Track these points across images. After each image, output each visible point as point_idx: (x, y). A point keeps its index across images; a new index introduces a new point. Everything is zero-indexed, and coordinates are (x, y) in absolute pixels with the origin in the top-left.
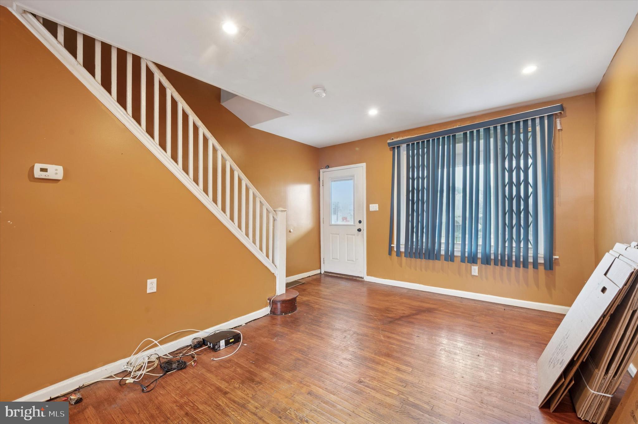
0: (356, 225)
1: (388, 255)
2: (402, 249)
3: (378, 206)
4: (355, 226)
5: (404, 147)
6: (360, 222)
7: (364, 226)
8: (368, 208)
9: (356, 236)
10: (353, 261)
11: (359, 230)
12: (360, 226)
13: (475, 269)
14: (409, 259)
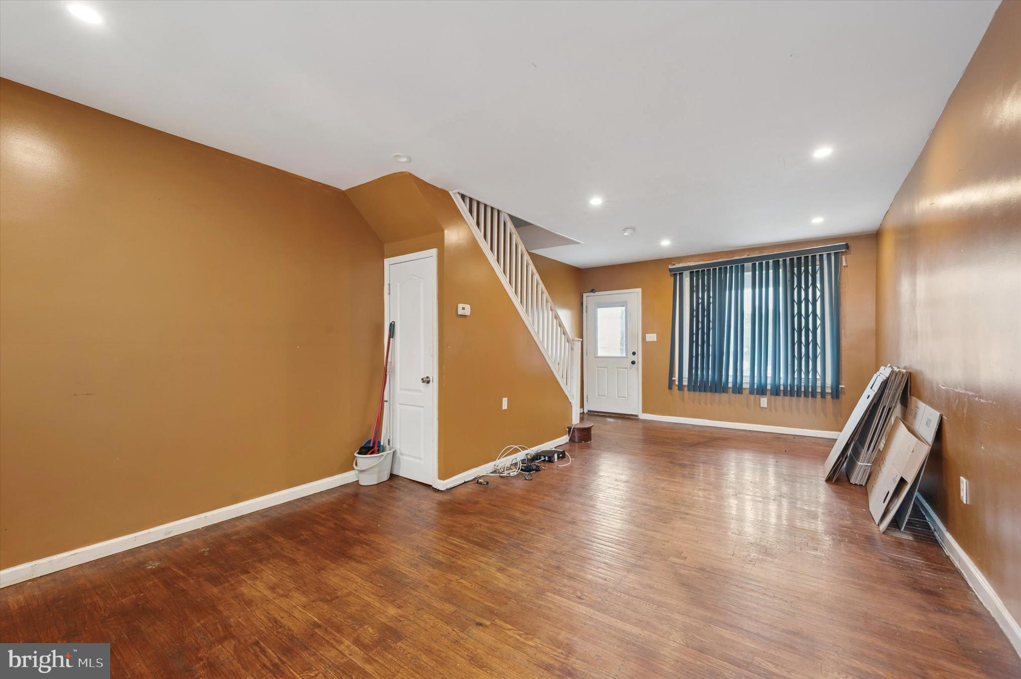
0: (628, 357)
1: (668, 389)
2: (685, 383)
3: (656, 336)
5: (687, 274)
6: (634, 353)
7: (639, 358)
8: (644, 338)
9: (629, 369)
10: (625, 397)
11: (633, 363)
12: (634, 358)
13: (764, 401)
14: (692, 393)
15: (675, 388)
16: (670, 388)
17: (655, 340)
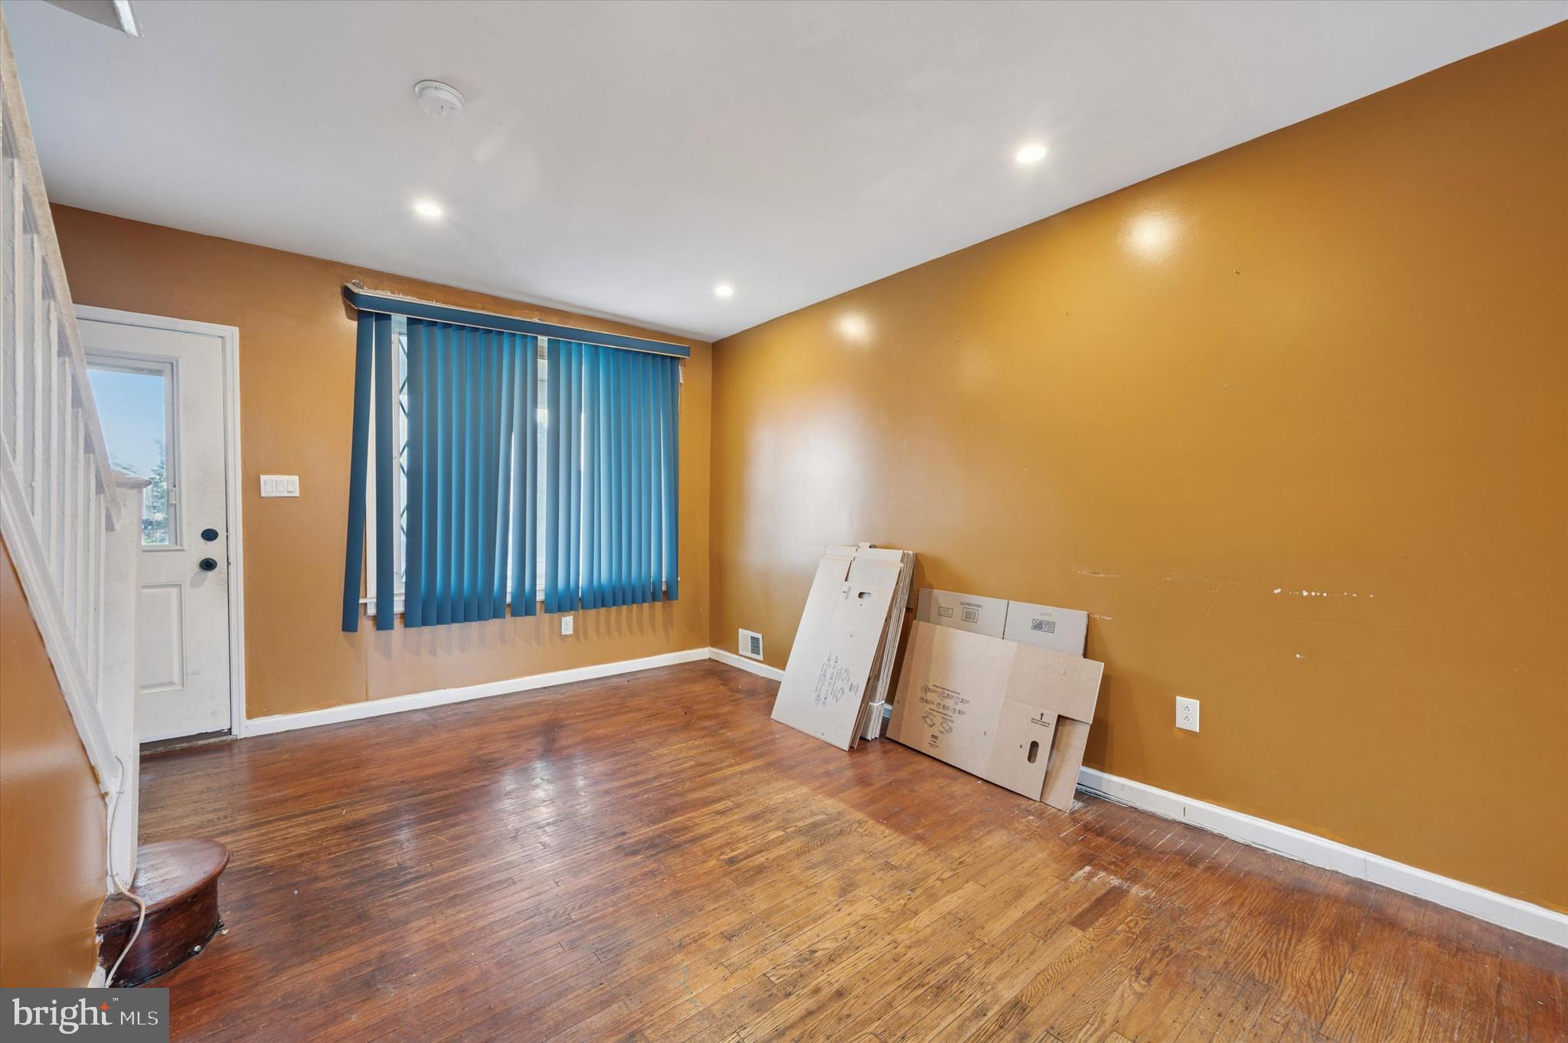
0: (184, 548)
1: (341, 632)
2: (399, 607)
3: (297, 483)
4: (183, 550)
5: (399, 321)
6: (210, 535)
7: (233, 549)
8: (251, 485)
9: (187, 588)
10: (172, 683)
11: (208, 565)
12: (213, 550)
13: (567, 623)
14: (413, 631)
15: (366, 625)
16: (349, 624)
17: (297, 494)
